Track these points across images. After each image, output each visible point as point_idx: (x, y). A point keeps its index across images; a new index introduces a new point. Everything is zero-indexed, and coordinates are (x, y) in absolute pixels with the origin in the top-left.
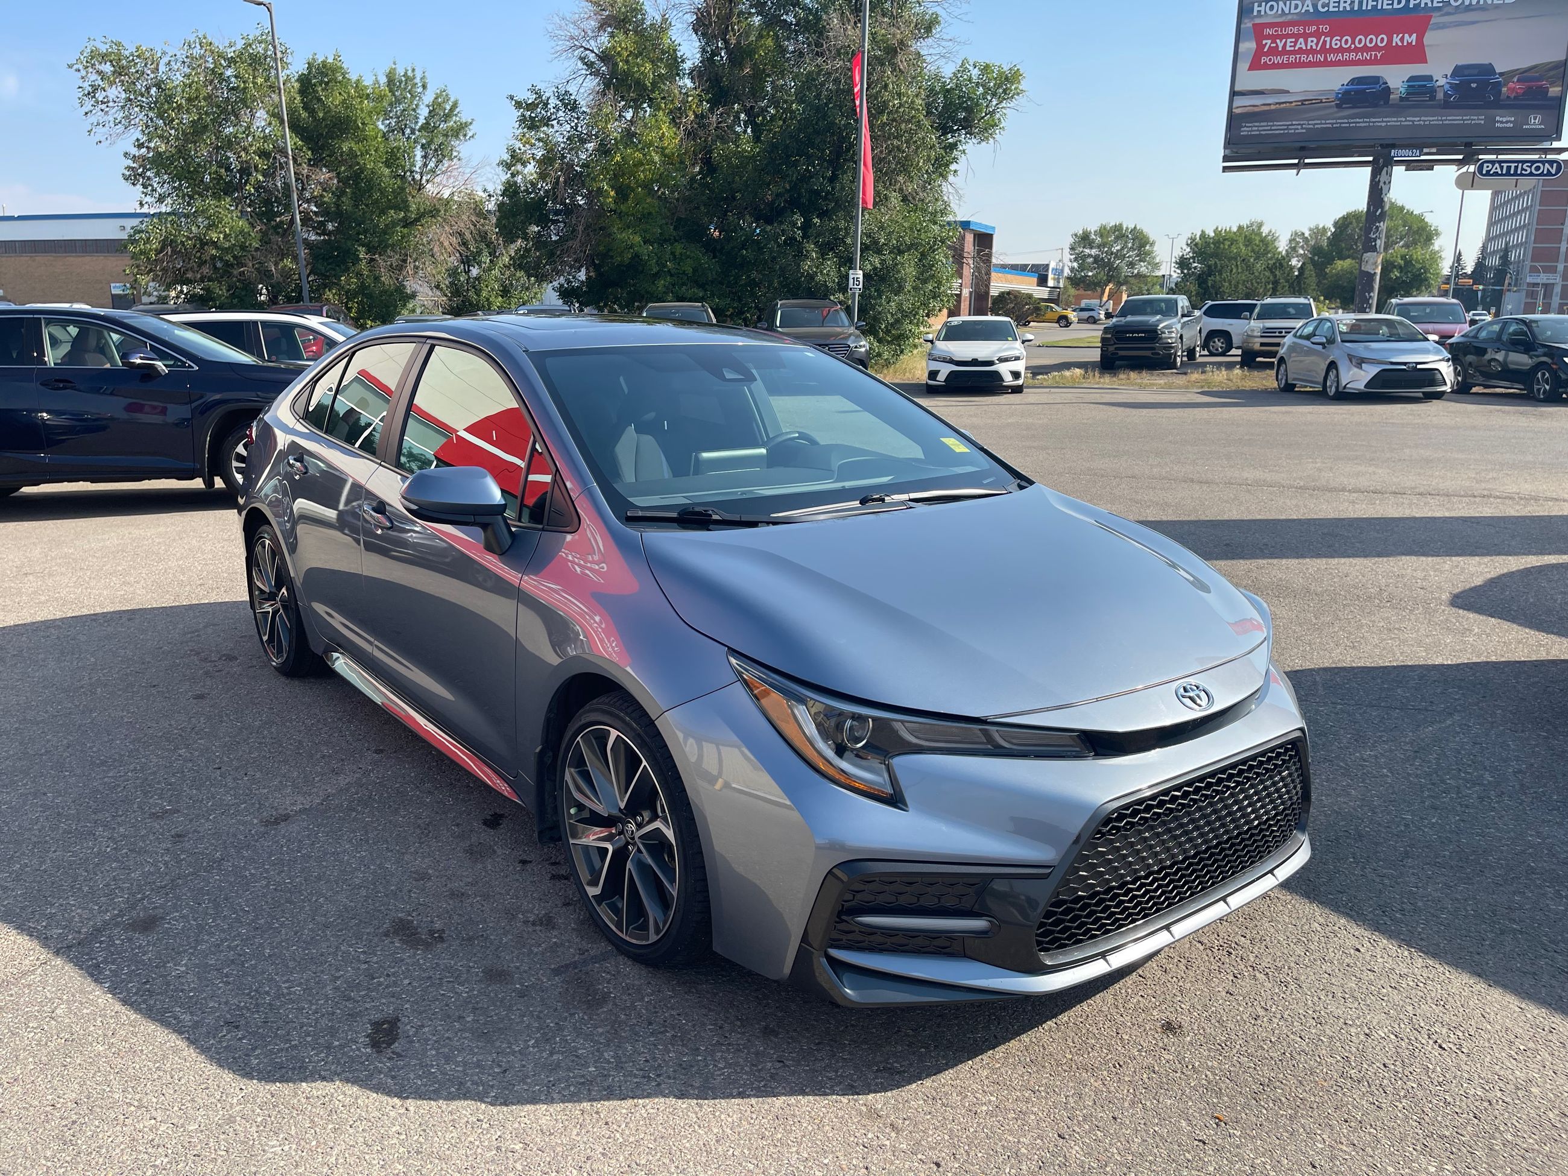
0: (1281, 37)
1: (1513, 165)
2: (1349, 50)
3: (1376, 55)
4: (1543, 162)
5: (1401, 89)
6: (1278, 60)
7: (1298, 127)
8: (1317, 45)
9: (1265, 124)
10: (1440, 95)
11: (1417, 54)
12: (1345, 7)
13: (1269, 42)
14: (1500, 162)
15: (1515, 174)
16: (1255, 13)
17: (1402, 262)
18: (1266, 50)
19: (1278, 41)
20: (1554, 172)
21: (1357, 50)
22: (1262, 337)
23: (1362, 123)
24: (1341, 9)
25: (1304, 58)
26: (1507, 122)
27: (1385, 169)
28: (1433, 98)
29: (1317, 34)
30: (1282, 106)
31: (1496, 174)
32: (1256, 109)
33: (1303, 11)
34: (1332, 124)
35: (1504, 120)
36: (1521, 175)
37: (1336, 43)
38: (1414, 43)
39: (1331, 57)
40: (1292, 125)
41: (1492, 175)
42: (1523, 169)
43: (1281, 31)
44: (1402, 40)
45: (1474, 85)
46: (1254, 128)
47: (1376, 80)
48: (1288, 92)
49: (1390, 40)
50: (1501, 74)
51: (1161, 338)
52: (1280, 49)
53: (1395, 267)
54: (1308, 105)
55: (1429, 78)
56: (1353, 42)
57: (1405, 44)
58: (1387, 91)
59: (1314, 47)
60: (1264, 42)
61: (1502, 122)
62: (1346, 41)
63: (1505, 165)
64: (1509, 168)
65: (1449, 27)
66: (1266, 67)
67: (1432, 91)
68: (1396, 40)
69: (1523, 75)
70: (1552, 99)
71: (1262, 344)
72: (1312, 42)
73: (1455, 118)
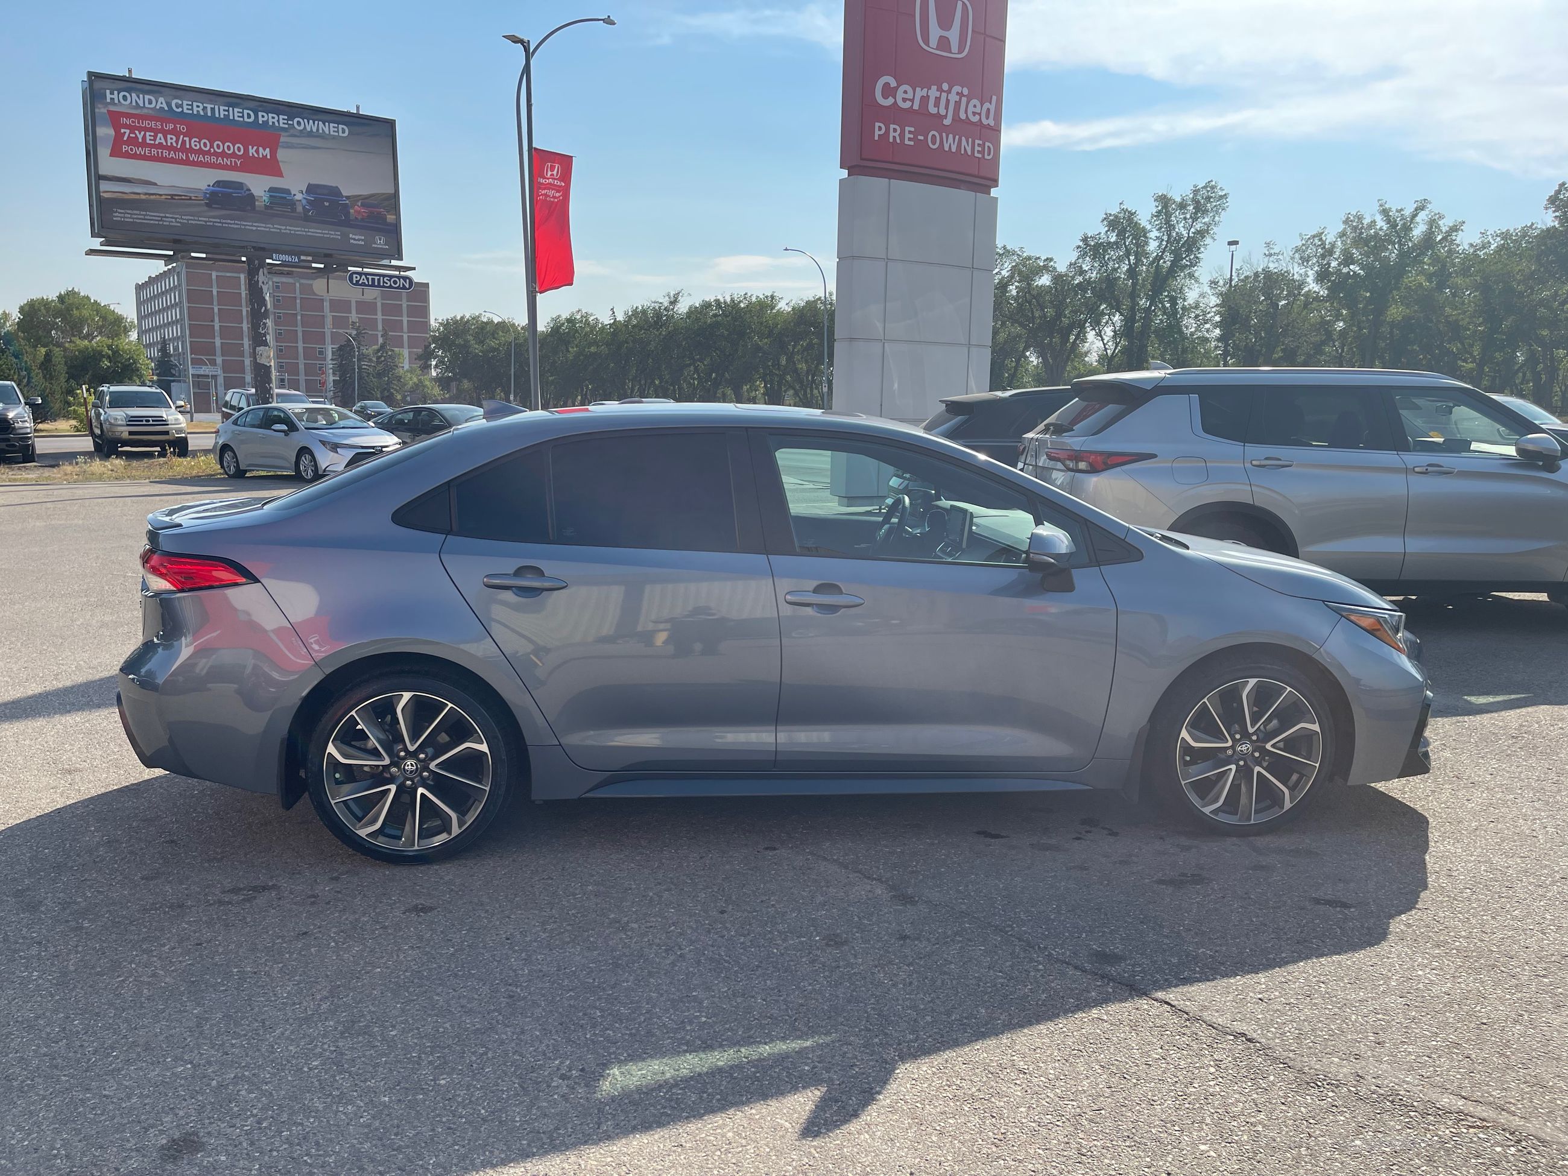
0: (140, 129)
1: (376, 278)
2: (208, 153)
3: (235, 162)
4: (399, 277)
5: (264, 198)
6: (140, 151)
7: (173, 220)
8: (177, 142)
9: (138, 212)
10: (300, 209)
11: (271, 167)
12: (198, 111)
13: (128, 131)
14: (366, 274)
15: (379, 286)
16: (108, 100)
17: (110, 352)
18: (125, 139)
19: (137, 132)
20: (408, 287)
21: (216, 154)
22: (128, 425)
23: (234, 224)
24: (195, 112)
25: (165, 153)
26: (359, 240)
27: (261, 270)
28: (294, 210)
29: (176, 133)
30: (152, 197)
31: (363, 284)
32: (126, 197)
33: (158, 107)
34: (206, 222)
35: (357, 237)
36: (384, 287)
37: (195, 143)
38: (269, 157)
39: (192, 157)
40: (166, 217)
41: (361, 285)
42: (384, 282)
43: (139, 123)
44: (257, 151)
45: (327, 204)
46: (127, 215)
47: (240, 186)
48: (155, 184)
49: (246, 150)
50: (348, 197)
51: (14, 428)
52: (140, 140)
53: (103, 356)
54: (176, 200)
55: (288, 192)
56: (212, 146)
57: (261, 156)
58: (251, 198)
59: (175, 145)
60: (123, 131)
61: (354, 239)
62: (204, 144)
63: (370, 277)
64: (373, 280)
65: (296, 148)
66: (127, 155)
67: (292, 204)
68: (252, 151)
69: (366, 201)
70: (390, 224)
71: (131, 433)
72: (171, 140)
73: (316, 231)
